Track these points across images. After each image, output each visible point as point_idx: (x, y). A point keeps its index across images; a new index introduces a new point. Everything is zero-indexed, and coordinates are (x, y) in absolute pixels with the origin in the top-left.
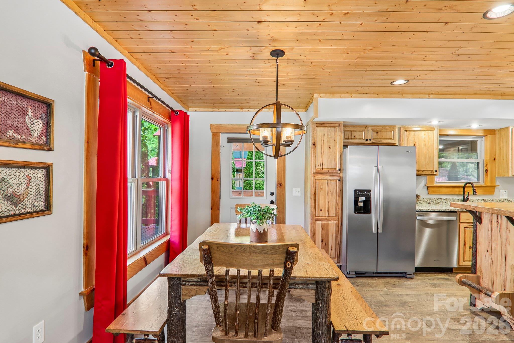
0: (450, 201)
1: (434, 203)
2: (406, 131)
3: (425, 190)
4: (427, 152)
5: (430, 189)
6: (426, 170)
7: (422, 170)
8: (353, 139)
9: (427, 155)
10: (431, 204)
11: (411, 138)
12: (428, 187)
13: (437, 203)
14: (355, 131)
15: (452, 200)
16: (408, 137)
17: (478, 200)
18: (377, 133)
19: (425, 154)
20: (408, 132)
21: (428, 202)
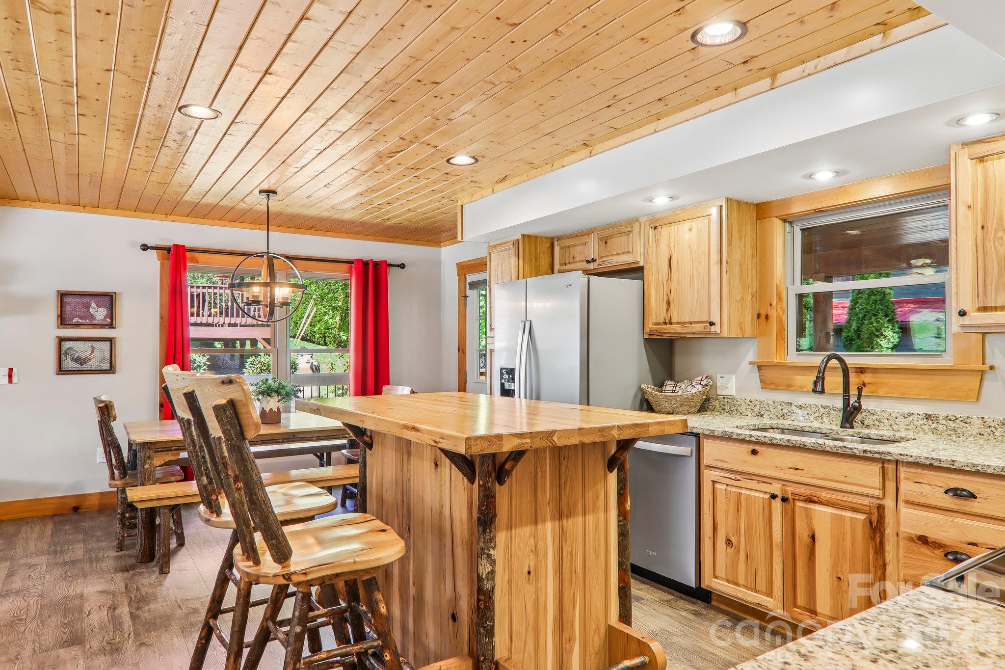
0: (815, 413)
1: (771, 416)
2: (655, 228)
3: (756, 375)
4: (696, 274)
5: (769, 374)
6: (694, 323)
7: (686, 323)
8: (572, 262)
9: (696, 281)
10: (764, 416)
11: (663, 245)
12: (760, 367)
13: (779, 416)
14: (574, 246)
15: (822, 410)
16: (658, 243)
17: (910, 415)
18: (606, 243)
19: (692, 282)
20: (659, 229)
21: (757, 409)
